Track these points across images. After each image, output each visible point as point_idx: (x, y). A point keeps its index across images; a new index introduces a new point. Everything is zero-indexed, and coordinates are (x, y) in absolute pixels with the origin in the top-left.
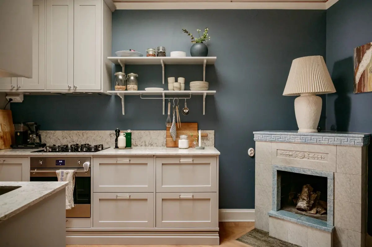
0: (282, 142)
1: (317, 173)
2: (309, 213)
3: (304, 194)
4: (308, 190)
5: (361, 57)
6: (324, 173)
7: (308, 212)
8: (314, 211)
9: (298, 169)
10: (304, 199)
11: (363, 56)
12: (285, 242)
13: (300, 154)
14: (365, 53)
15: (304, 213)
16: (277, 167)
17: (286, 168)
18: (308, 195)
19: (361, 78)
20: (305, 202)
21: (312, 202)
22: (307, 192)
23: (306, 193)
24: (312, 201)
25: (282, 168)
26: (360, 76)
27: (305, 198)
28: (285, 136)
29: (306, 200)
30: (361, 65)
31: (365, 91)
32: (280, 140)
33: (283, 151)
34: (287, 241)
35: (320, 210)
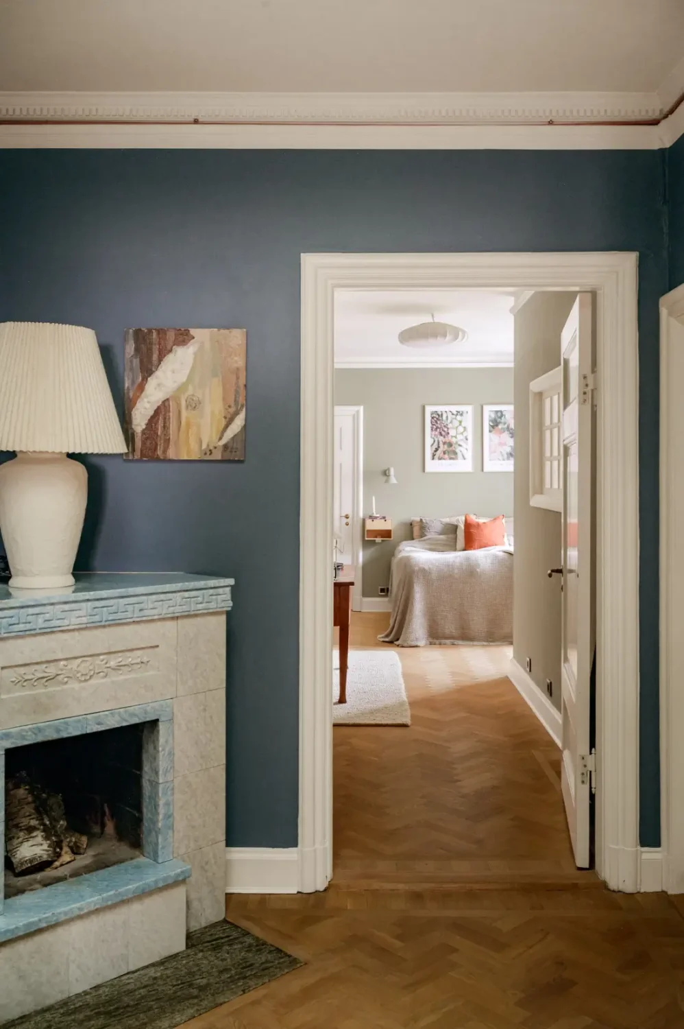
0: (22, 635)
1: (133, 715)
2: (62, 865)
3: (22, 813)
4: (31, 792)
5: (155, 357)
6: (152, 708)
7: (57, 864)
8: (66, 853)
9: (79, 721)
10: (30, 829)
11: (160, 360)
12: (64, 1003)
13: (83, 665)
14: (171, 351)
15: (49, 873)
16: (7, 736)
17: (40, 730)
18: (37, 809)
19: (152, 418)
20: (39, 836)
21: (61, 822)
22: (30, 799)
23: (28, 803)
24: (58, 822)
25: (23, 738)
26: (152, 413)
27: (34, 823)
28: (37, 610)
29: (38, 829)
30: (152, 383)
32: (16, 628)
33: (22, 670)
34: (65, 996)
35: (74, 840)
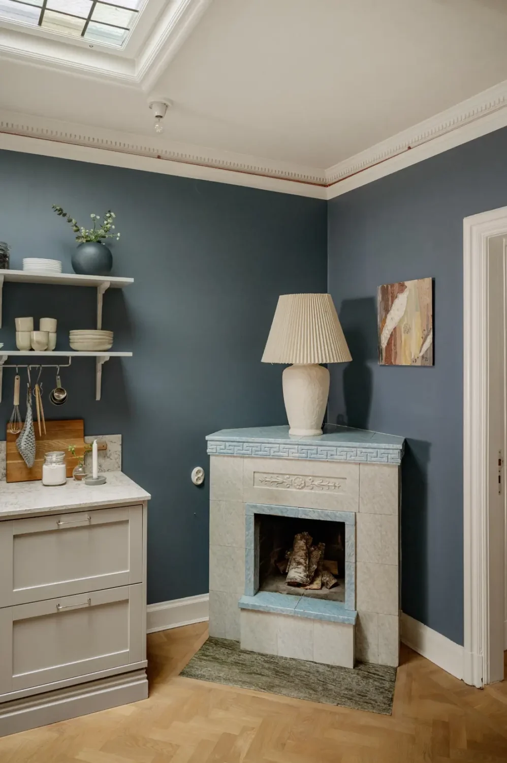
0: (264, 457)
1: (327, 515)
2: (310, 589)
3: (298, 554)
4: (306, 544)
5: (390, 303)
6: (340, 514)
7: (308, 587)
8: (317, 584)
9: (294, 509)
10: (299, 563)
11: (392, 303)
12: (272, 657)
13: (298, 479)
14: (396, 297)
15: (301, 590)
16: (255, 507)
17: (272, 509)
18: (305, 554)
19: (389, 339)
20: (301, 568)
21: (314, 566)
22: (305, 548)
23: (303, 550)
24: (313, 565)
25: (263, 510)
26: (389, 336)
27: (302, 561)
28: (270, 445)
29: (303, 565)
30: (389, 317)
31: (398, 363)
32: (260, 453)
33: (265, 475)
34: (275, 654)
35: (328, 579)
